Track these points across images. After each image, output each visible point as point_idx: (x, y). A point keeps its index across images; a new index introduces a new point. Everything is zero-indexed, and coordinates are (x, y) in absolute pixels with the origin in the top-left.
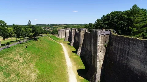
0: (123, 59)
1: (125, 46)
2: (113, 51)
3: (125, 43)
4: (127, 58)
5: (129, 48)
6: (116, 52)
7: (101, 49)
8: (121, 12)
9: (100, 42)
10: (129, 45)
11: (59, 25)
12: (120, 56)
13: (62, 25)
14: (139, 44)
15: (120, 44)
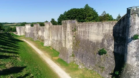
0: (86, 37)
1: (86, 28)
2: (79, 33)
3: (86, 26)
4: (88, 35)
5: (89, 29)
6: (80, 34)
7: (70, 34)
8: (78, 9)
9: (69, 29)
10: (89, 27)
11: (11, 23)
12: (83, 35)
13: (14, 23)
14: (94, 25)
15: (83, 28)
